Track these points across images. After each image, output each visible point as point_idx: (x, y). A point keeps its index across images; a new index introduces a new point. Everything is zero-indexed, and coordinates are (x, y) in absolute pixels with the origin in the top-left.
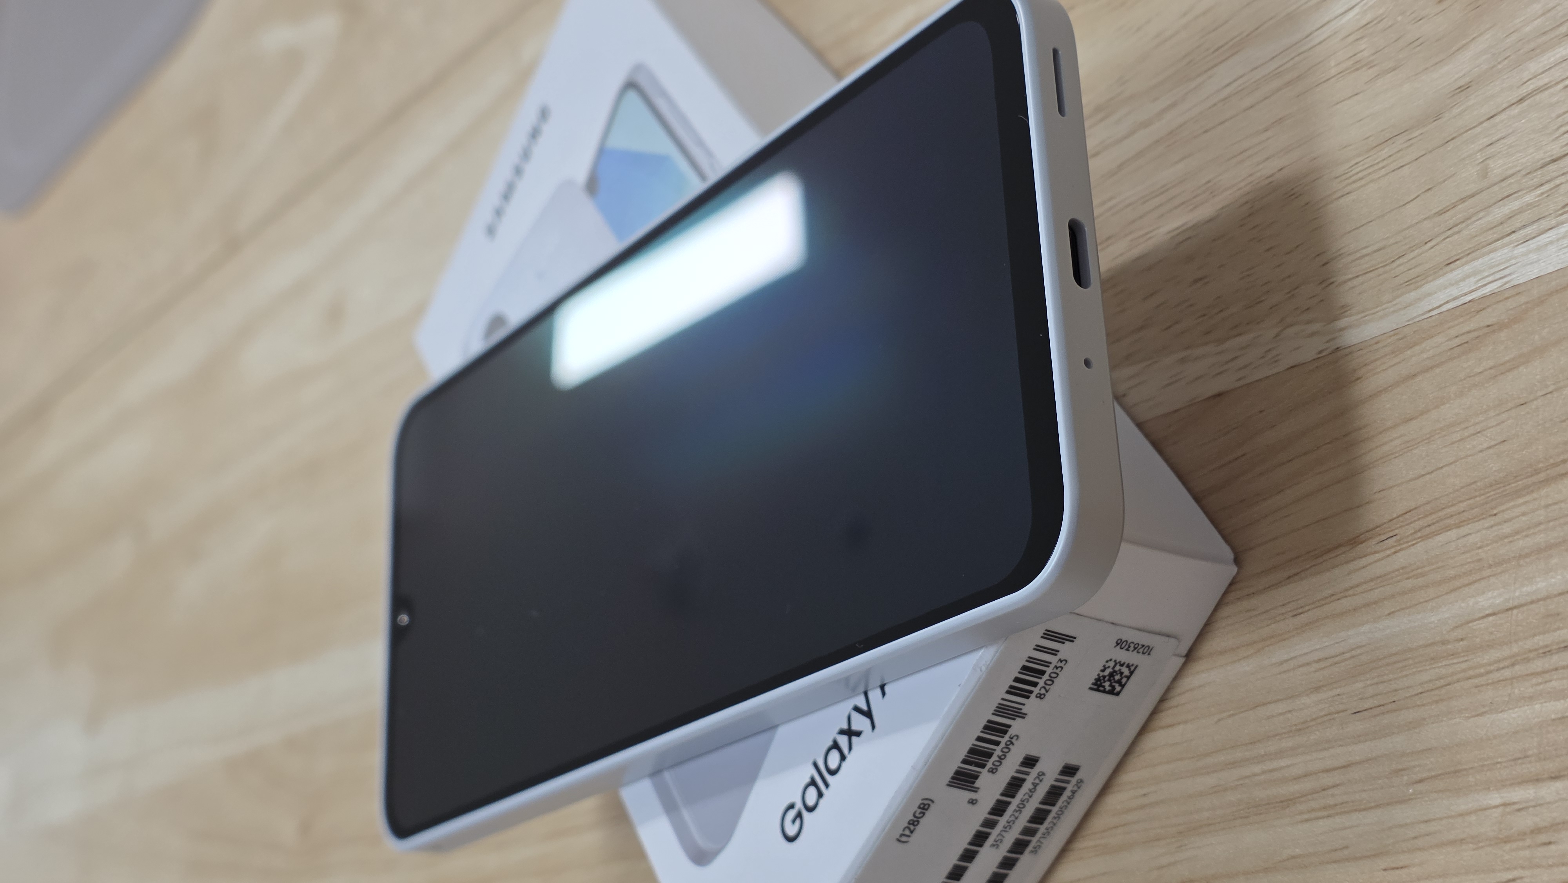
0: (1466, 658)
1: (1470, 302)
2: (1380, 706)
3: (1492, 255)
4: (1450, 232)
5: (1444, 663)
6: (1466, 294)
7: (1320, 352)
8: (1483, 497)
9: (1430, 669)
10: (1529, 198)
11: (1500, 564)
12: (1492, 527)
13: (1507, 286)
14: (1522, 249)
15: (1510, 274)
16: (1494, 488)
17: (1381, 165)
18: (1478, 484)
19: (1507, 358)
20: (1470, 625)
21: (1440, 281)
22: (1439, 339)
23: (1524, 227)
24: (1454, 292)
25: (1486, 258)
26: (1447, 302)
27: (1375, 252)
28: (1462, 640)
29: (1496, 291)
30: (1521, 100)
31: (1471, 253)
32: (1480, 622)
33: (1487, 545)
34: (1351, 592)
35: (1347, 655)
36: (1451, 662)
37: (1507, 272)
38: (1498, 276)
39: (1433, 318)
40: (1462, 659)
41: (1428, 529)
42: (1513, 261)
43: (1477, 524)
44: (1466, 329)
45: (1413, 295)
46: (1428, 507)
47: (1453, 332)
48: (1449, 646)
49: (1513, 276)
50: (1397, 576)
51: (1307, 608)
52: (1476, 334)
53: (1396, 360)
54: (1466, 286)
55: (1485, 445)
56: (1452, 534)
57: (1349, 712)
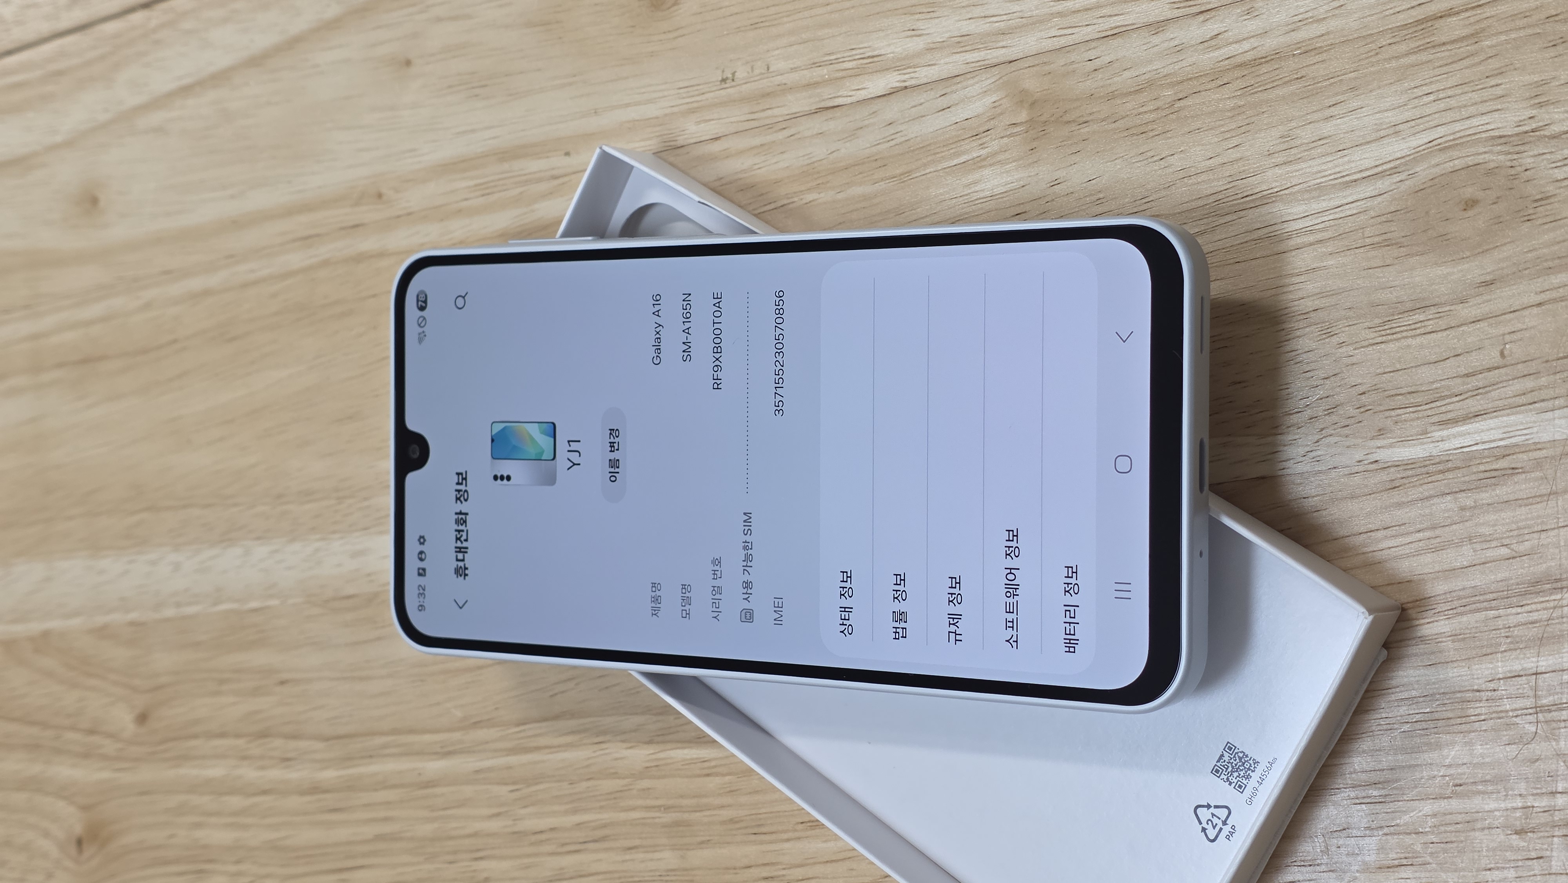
1: (1497, 447)
3: (1514, 416)
4: (1478, 392)
5: (1481, 705)
6: (1494, 441)
7: (1360, 461)
8: (1510, 592)
10: (1547, 380)
11: (1525, 642)
13: (1530, 442)
14: (1543, 417)
15: (1531, 434)
16: (1519, 587)
17: (1413, 327)
19: (1530, 495)
20: (1500, 681)
21: (1470, 427)
23: (1543, 400)
24: (1483, 438)
25: (1511, 418)
26: (1474, 444)
29: (1521, 443)
30: (1540, 305)
31: (1498, 411)
33: (1514, 627)
36: (1487, 705)
37: (1529, 431)
38: (1521, 433)
40: (1494, 704)
41: (1463, 608)
42: (1535, 424)
43: (1505, 610)
44: (1494, 467)
45: (1445, 433)
46: (1461, 593)
47: (1482, 468)
48: (1485, 695)
49: (1535, 436)
52: (1502, 472)
53: (1430, 479)
54: (1491, 435)
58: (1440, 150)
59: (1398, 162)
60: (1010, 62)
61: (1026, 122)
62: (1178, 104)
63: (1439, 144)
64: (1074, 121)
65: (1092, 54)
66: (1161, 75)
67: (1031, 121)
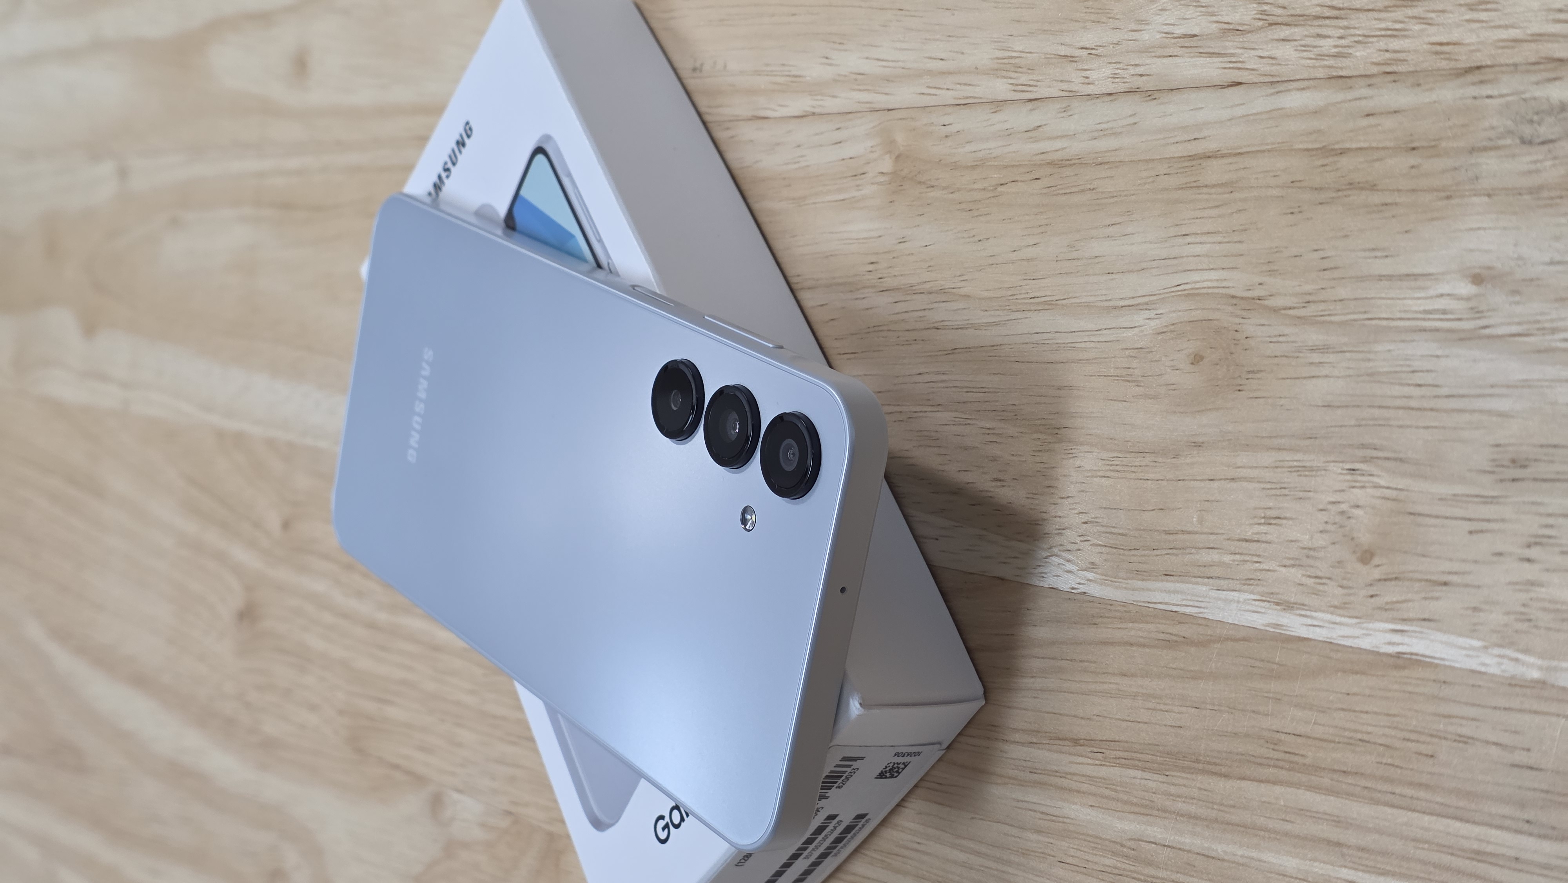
0: (1134, 864)
1: (1175, 612)
2: (1076, 866)
3: (1195, 586)
4: (1171, 551)
5: (1120, 859)
6: (1174, 605)
8: (1162, 759)
9: (1111, 858)
10: (1227, 558)
11: (1165, 811)
12: (1164, 783)
13: (1201, 615)
14: (1214, 594)
15: (1204, 608)
16: (1169, 756)
17: (1134, 470)
18: (1160, 748)
19: (1192, 669)
20: (1140, 842)
21: (1159, 585)
22: (1151, 627)
23: (1218, 578)
24: (1166, 598)
25: (1190, 586)
26: (1160, 603)
27: (1119, 534)
28: (1133, 850)
29: (1195, 615)
31: (1183, 576)
32: (1147, 844)
33: (1159, 794)
34: (1069, 776)
35: (1061, 819)
36: (1124, 861)
37: (1202, 605)
38: (1196, 604)
39: (1150, 609)
40: (1131, 863)
41: (1123, 760)
42: (1207, 600)
43: (1155, 775)
44: (1171, 631)
45: (1139, 583)
46: (1127, 746)
47: (1161, 628)
48: (1125, 850)
49: (1206, 611)
50: (1100, 782)
51: (1040, 771)
52: (1175, 638)
53: (1122, 626)
54: (1175, 599)
55: (1169, 723)
56: (1139, 774)
57: (1056, 859)
58: (1186, 296)
59: (1152, 298)
60: (889, 110)
61: (891, 173)
62: (1000, 189)
63: (1185, 290)
64: (924, 183)
65: (946, 120)
66: (993, 156)
67: (894, 173)
